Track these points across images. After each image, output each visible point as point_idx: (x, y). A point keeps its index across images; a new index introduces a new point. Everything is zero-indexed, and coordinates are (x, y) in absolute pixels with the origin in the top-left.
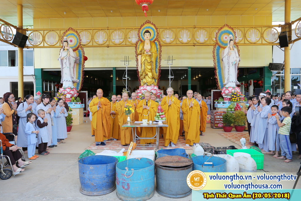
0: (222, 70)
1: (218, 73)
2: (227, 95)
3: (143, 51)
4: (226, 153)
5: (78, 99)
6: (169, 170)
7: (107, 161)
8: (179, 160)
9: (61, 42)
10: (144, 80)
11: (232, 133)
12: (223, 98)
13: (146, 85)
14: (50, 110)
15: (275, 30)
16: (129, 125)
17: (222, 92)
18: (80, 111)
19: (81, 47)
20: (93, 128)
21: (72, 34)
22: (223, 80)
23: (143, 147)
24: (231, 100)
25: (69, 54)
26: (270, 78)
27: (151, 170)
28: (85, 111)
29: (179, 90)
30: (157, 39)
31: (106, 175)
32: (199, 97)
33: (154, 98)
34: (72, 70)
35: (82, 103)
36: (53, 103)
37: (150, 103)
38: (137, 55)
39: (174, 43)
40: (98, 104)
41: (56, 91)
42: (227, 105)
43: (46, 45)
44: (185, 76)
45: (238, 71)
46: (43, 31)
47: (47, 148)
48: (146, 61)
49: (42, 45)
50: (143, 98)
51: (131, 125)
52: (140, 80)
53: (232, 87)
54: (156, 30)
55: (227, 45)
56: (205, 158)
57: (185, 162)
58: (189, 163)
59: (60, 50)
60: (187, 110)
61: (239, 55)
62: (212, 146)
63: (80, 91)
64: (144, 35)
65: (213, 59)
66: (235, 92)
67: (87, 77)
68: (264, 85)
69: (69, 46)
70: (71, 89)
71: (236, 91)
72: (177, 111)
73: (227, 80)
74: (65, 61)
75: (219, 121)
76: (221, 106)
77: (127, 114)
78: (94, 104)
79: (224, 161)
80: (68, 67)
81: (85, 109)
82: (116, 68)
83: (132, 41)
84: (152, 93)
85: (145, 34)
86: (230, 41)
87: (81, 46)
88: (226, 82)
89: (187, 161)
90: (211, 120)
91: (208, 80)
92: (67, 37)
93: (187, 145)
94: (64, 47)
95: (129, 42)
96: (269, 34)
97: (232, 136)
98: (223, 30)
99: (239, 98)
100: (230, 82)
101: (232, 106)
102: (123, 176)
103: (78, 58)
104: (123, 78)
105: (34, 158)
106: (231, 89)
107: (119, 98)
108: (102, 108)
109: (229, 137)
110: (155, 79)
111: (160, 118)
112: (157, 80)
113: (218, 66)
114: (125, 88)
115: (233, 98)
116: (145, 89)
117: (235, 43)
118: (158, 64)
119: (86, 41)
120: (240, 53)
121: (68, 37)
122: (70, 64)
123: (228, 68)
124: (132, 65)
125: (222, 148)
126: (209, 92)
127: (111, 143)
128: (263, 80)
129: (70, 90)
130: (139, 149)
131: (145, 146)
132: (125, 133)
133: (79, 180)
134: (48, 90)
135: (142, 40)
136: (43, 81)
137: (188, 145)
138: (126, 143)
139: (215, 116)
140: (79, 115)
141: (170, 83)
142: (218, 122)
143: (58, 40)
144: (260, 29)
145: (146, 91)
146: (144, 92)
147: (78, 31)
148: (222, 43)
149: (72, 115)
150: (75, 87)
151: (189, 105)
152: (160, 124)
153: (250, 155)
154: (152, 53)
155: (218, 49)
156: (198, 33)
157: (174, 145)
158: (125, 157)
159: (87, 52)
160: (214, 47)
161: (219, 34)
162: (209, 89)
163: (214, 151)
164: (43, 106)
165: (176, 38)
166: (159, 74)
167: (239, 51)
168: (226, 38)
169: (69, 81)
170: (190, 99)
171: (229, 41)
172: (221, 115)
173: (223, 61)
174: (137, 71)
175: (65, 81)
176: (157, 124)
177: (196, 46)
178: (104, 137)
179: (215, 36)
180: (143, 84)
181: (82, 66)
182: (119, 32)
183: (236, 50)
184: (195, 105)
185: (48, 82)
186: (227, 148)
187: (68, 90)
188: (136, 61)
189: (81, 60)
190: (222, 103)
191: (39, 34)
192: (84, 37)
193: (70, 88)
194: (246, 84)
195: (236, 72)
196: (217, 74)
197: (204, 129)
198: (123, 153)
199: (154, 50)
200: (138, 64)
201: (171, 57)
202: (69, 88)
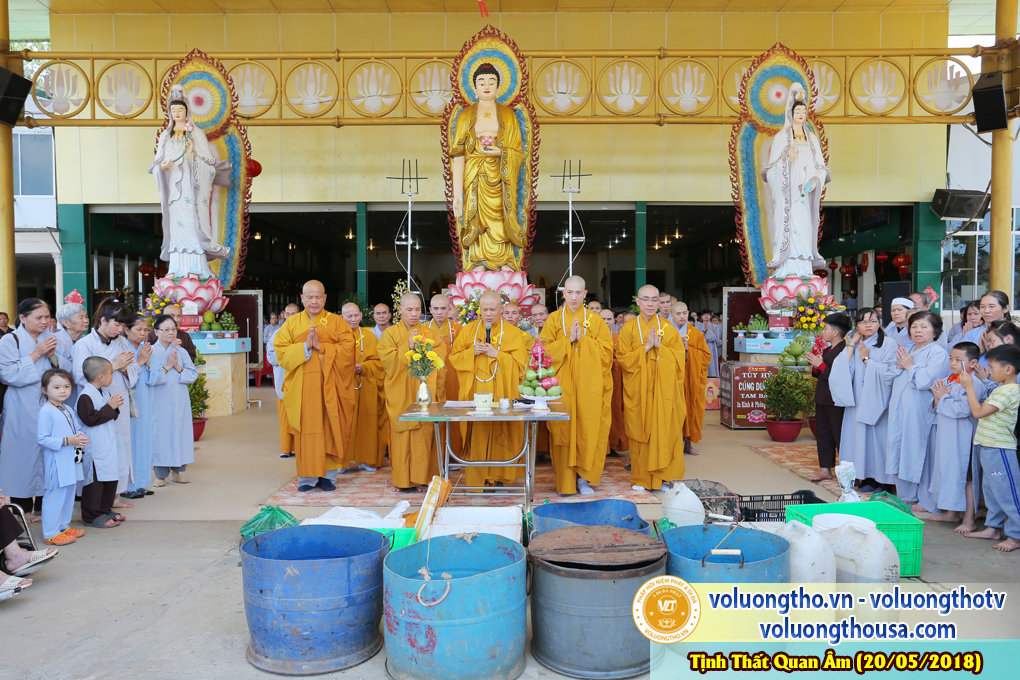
0: (762, 215)
1: (749, 225)
2: (780, 305)
3: (471, 140)
4: (782, 518)
5: (228, 318)
6: (582, 576)
7: (348, 545)
8: (617, 541)
9: (162, 103)
10: (476, 251)
11: (799, 447)
12: (765, 316)
13: (480, 269)
14: (124, 358)
15: (958, 68)
16: (424, 413)
17: (764, 295)
18: (234, 365)
19: (237, 125)
20: (289, 427)
21: (203, 74)
22: (766, 253)
23: (476, 497)
24: (797, 325)
25: (193, 151)
26: (937, 244)
27: (514, 578)
28: (254, 366)
29: (601, 290)
30: (524, 99)
31: (347, 599)
32: (679, 314)
33: (515, 316)
34: (203, 209)
35: (242, 334)
36: (140, 330)
37: (502, 333)
38: (449, 157)
39: (587, 111)
40: (309, 337)
41: (141, 290)
42: (782, 342)
43: (100, 114)
44: (624, 236)
45: (823, 217)
46: (88, 62)
47: (117, 502)
48: (481, 179)
49: (86, 114)
50: (472, 316)
51: (431, 415)
52: (457, 250)
53: (799, 276)
54: (521, 62)
55: (783, 122)
56: (708, 532)
57: (639, 547)
58: (655, 551)
59: (158, 134)
60: (637, 360)
61: (827, 160)
62: (733, 492)
63: (233, 288)
64: (474, 80)
65: (730, 174)
66: (809, 296)
67: (258, 237)
68: (916, 270)
69: (192, 119)
70: (202, 282)
71: (813, 292)
72: (603, 362)
73: (782, 251)
74: (175, 176)
75: (750, 400)
76: (759, 348)
77: (418, 374)
78: (292, 335)
79: (782, 547)
80: (188, 201)
81: (253, 356)
82: (366, 203)
83: (430, 103)
84: (505, 298)
85: (479, 77)
86: (794, 107)
87: (235, 122)
88: (776, 258)
89: (647, 545)
90: (720, 396)
91: (709, 251)
92: (183, 84)
93: (639, 489)
94: (171, 123)
95: (418, 108)
96: (936, 83)
97: (800, 457)
98: (767, 65)
99: (823, 317)
100: (793, 258)
101: (798, 348)
102: (413, 600)
103: (227, 166)
104: (398, 243)
105: (69, 538)
106: (798, 283)
107: (381, 316)
108: (324, 353)
109: (791, 458)
110: (513, 245)
111: (540, 390)
112: (521, 252)
113: (746, 200)
114: (404, 277)
115: (803, 319)
116: (479, 284)
117: (812, 115)
118: (526, 192)
119: (254, 103)
120: (828, 153)
121: (186, 86)
122: (196, 188)
123: (784, 205)
124: (429, 192)
125: (769, 498)
126: (710, 295)
127: (357, 481)
128: (909, 250)
129: (195, 285)
130: (459, 504)
131: (485, 491)
132: (409, 444)
133: (244, 616)
134: (112, 287)
135: (467, 99)
136: (93, 253)
137: (642, 488)
138: (411, 482)
139: (737, 382)
140: (230, 379)
141: (571, 263)
142: (747, 405)
143: (147, 96)
144: (903, 62)
145: (482, 290)
146: (474, 295)
147: (227, 65)
148: (766, 114)
149: (206, 378)
150: (213, 276)
151: (645, 342)
152: (540, 409)
153: (874, 524)
154: (505, 149)
155: (747, 134)
156: (674, 75)
157: (591, 487)
158: (414, 534)
159: (262, 144)
160: (734, 127)
161: (751, 81)
162: (712, 285)
163: (741, 509)
164: (100, 342)
165: (594, 93)
166: (530, 227)
167: (825, 143)
168: (778, 95)
169: (194, 252)
170: (651, 318)
171: (788, 108)
172: (758, 379)
173: (766, 181)
174: (449, 218)
175: (176, 250)
176: (528, 411)
177: (665, 125)
178: (329, 459)
179: (738, 89)
180: (470, 264)
181: (239, 197)
182: (381, 70)
183: (814, 138)
184: (667, 341)
185: (109, 256)
186: (786, 498)
187: (190, 286)
188: (445, 178)
189: (236, 174)
190: (760, 336)
191: (74, 71)
192: (248, 87)
193: (196, 277)
194: (846, 267)
195: (813, 222)
196: (746, 227)
197: (698, 429)
198: (404, 516)
199: (512, 137)
200: (451, 192)
201: (575, 164)
202: (192, 279)
